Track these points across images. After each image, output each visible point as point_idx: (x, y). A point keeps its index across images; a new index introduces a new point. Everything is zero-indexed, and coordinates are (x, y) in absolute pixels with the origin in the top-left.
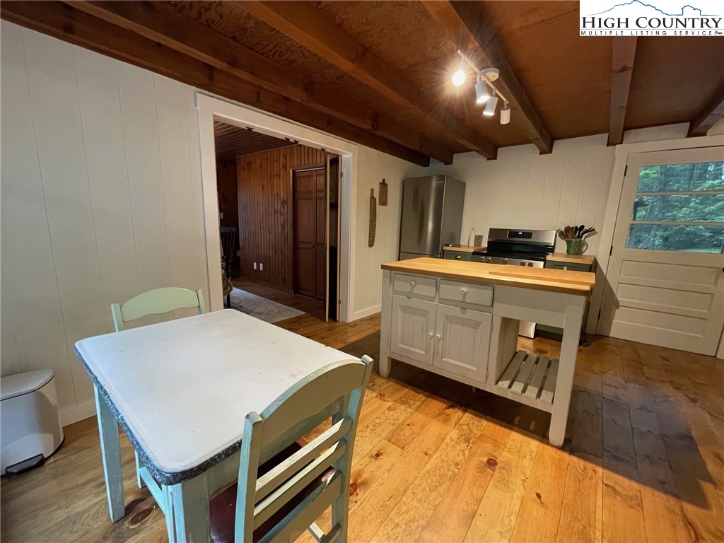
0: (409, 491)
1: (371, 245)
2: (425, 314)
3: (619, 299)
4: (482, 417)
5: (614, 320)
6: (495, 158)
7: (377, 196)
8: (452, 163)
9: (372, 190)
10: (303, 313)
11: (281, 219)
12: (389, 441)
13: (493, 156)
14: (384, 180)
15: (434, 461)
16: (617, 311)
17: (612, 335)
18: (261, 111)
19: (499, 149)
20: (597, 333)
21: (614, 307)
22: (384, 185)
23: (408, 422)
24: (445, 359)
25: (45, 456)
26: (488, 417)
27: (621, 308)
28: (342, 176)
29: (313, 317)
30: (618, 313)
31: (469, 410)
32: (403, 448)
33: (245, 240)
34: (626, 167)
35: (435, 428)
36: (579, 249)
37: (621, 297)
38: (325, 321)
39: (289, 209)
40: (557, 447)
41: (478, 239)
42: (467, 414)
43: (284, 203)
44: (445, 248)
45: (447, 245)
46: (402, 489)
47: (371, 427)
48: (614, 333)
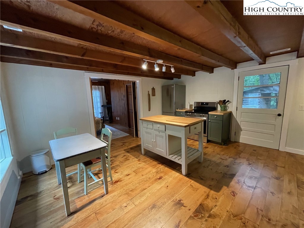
0: (132, 183)
1: (149, 110)
2: (151, 134)
3: (242, 127)
4: (166, 167)
5: (241, 136)
6: (195, 76)
7: (151, 93)
8: (180, 78)
9: (149, 91)
10: (129, 135)
11: (123, 102)
12: (134, 172)
13: (194, 75)
14: (153, 87)
15: (144, 177)
16: (241, 132)
17: (240, 142)
18: (105, 73)
19: (196, 72)
20: (235, 141)
21: (240, 131)
22: (153, 89)
23: (143, 167)
24: (157, 148)
25: (47, 171)
26: (169, 167)
27: (243, 131)
28: (137, 88)
29: (131, 136)
30: (242, 133)
31: (164, 165)
32: (136, 174)
33: (114, 109)
34: (239, 77)
35: (150, 169)
36: (225, 108)
37: (243, 127)
38: (134, 137)
39: (125, 98)
40: (184, 176)
41: (191, 106)
42: (163, 166)
43: (124, 96)
44: (177, 110)
45: (178, 109)
46: (130, 183)
47: (131, 168)
48: (241, 141)
